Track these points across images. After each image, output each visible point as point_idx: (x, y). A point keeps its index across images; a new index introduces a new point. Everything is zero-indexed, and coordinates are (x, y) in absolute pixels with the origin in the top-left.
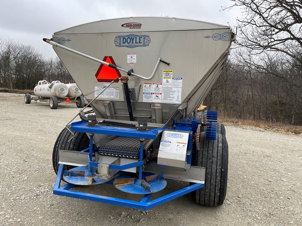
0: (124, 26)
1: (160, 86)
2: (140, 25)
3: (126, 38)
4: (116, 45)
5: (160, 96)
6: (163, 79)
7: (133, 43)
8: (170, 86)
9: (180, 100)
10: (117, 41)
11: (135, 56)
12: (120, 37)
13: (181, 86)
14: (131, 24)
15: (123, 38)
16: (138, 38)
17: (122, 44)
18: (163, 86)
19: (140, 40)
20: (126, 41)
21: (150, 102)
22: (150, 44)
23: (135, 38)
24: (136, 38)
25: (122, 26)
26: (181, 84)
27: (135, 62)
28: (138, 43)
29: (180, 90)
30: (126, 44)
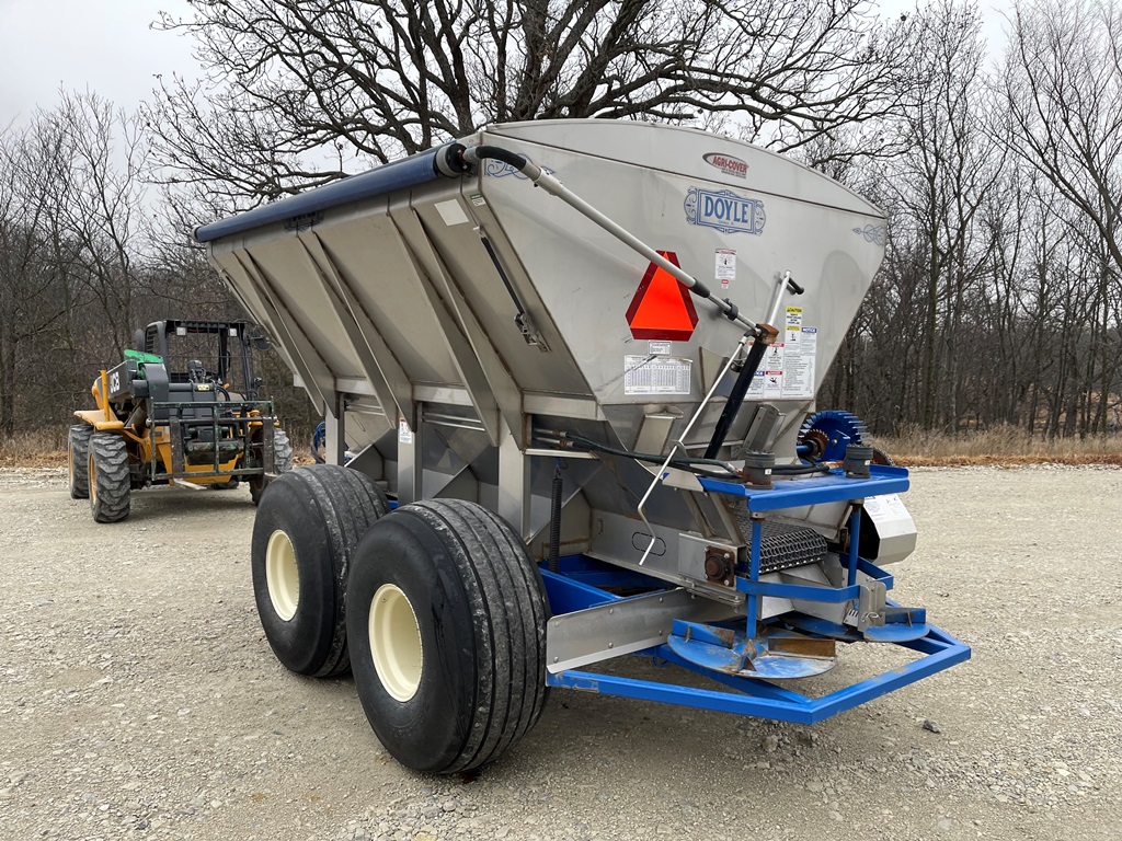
0: (708, 159)
1: (780, 350)
2: (746, 167)
3: (715, 199)
4: (689, 218)
5: (778, 378)
6: (787, 331)
7: (728, 218)
8: (798, 351)
9: (812, 388)
10: (692, 204)
11: (732, 261)
12: (698, 192)
13: (814, 351)
14: (725, 158)
15: (708, 198)
16: (740, 205)
17: (704, 218)
18: (787, 351)
19: (744, 213)
20: (714, 208)
21: (759, 397)
22: (764, 229)
23: (733, 205)
24: (736, 204)
25: (705, 157)
26: (814, 345)
27: (733, 278)
28: (739, 220)
29: (813, 359)
30: (713, 219)
